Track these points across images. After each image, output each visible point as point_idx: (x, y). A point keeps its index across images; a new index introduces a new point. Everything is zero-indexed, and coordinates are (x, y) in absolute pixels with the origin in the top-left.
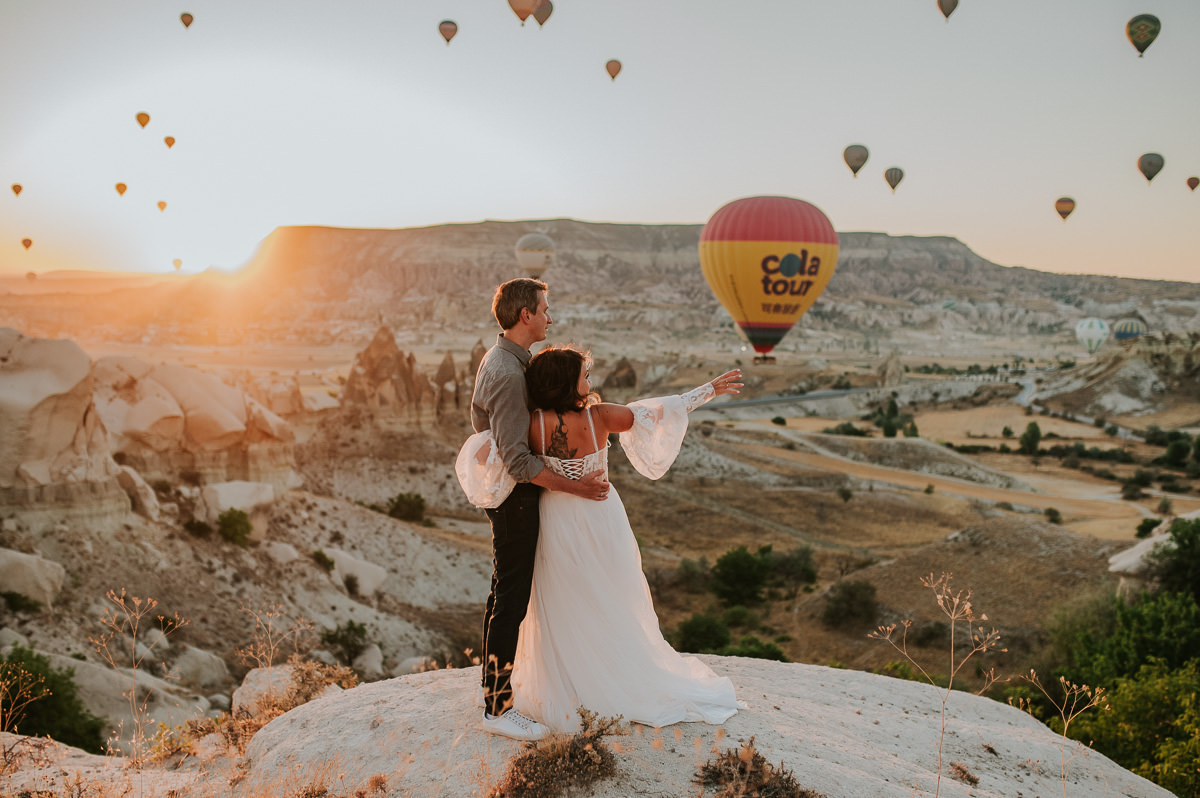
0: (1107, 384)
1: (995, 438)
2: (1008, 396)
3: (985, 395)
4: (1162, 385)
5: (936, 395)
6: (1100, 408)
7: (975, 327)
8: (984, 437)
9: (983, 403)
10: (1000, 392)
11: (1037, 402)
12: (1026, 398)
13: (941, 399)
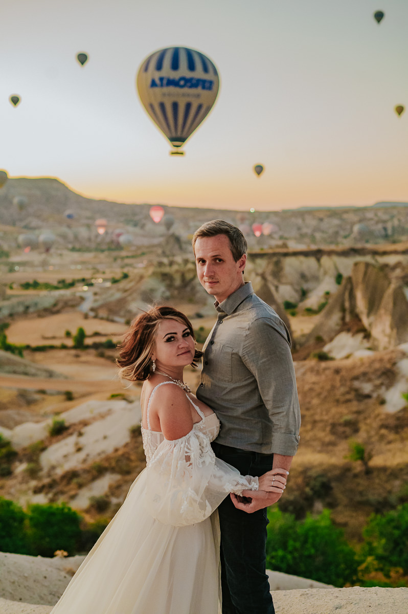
0: (135, 295)
1: (60, 338)
2: (73, 306)
3: (60, 305)
4: (168, 294)
5: (27, 308)
6: (129, 312)
7: (70, 246)
8: (54, 338)
9: (58, 312)
10: (70, 303)
11: (92, 310)
12: (86, 306)
13: (31, 310)
